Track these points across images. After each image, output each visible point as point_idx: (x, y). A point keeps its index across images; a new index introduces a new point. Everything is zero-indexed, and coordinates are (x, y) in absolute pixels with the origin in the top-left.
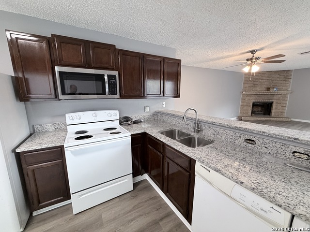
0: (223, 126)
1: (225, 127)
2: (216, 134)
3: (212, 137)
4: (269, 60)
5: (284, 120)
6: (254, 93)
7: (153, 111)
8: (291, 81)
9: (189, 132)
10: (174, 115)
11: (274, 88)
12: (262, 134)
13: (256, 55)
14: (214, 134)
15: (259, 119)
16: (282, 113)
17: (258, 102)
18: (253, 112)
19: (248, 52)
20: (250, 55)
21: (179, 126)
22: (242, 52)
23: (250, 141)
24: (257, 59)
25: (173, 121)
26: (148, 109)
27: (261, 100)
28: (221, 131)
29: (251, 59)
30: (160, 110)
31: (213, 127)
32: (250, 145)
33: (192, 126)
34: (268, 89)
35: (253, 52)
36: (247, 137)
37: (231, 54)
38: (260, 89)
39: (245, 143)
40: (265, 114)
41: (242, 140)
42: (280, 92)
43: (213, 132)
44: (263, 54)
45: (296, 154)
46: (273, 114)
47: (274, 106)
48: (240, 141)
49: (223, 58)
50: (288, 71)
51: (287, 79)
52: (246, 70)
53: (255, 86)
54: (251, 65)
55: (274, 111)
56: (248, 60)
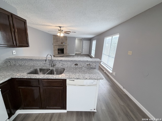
0: (66, 61)
1: (67, 61)
2: (63, 65)
3: (61, 67)
4: (66, 32)
5: (68, 55)
6: (57, 44)
8: (68, 40)
9: (48, 68)
10: (31, 59)
12: (80, 61)
13: (62, 29)
14: (62, 65)
15: (61, 55)
16: (67, 52)
17: (59, 49)
18: (58, 53)
19: (58, 27)
21: (39, 66)
22: (56, 26)
24: (62, 31)
25: (32, 63)
27: (61, 47)
29: (60, 30)
31: (61, 62)
32: (76, 66)
33: (48, 64)
34: (62, 43)
35: (60, 27)
37: (51, 25)
38: (59, 43)
39: (75, 66)
40: (62, 53)
41: (74, 65)
42: (66, 45)
43: (61, 64)
44: (64, 29)
45: (88, 65)
46: (64, 53)
47: (64, 50)
48: (73, 66)
49: (47, 25)
50: (66, 37)
51: (66, 40)
52: (59, 34)
53: (57, 41)
54: (60, 32)
55: (64, 52)
56: (59, 30)
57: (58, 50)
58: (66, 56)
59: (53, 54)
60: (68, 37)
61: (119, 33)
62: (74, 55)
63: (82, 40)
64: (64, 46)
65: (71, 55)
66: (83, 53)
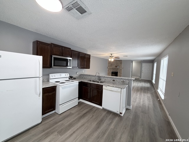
0: (107, 77)
3: (104, 81)
6: (112, 68)
7: (79, 74)
10: (90, 75)
11: (118, 66)
12: (116, 78)
13: (113, 55)
16: (121, 76)
20: (111, 55)
22: (109, 53)
23: (114, 80)
24: (113, 57)
26: (78, 73)
27: (114, 71)
28: (107, 79)
30: (82, 74)
31: (104, 78)
32: (114, 82)
33: (97, 78)
34: (116, 67)
35: (111, 54)
36: (113, 79)
38: (114, 67)
42: (120, 68)
45: (122, 82)
46: (118, 75)
47: (118, 73)
48: (112, 81)
51: (121, 63)
52: (110, 60)
53: (112, 65)
54: (111, 58)
56: (110, 57)
57: (112, 73)
60: (123, 60)
61: (168, 55)
63: (141, 62)
64: (118, 70)
66: (142, 78)
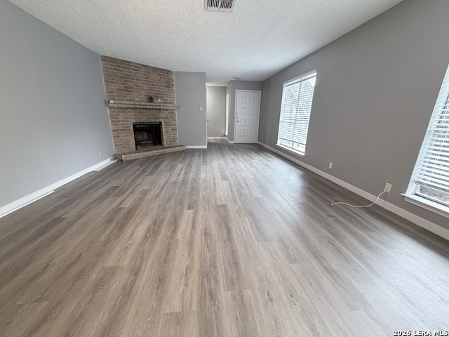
5: (180, 149)
6: (126, 103)
8: (174, 88)
15: (150, 153)
16: (175, 139)
17: (141, 123)
18: (137, 143)
27: (145, 119)
34: (151, 99)
38: (138, 98)
40: (155, 144)
42: (169, 106)
46: (165, 143)
47: (164, 130)
50: (168, 72)
51: (169, 85)
53: (128, 90)
55: (165, 137)
57: (138, 129)
58: (174, 153)
59: (115, 151)
60: (175, 72)
62: (206, 147)
64: (163, 114)
65: (194, 150)
66: (237, 140)
